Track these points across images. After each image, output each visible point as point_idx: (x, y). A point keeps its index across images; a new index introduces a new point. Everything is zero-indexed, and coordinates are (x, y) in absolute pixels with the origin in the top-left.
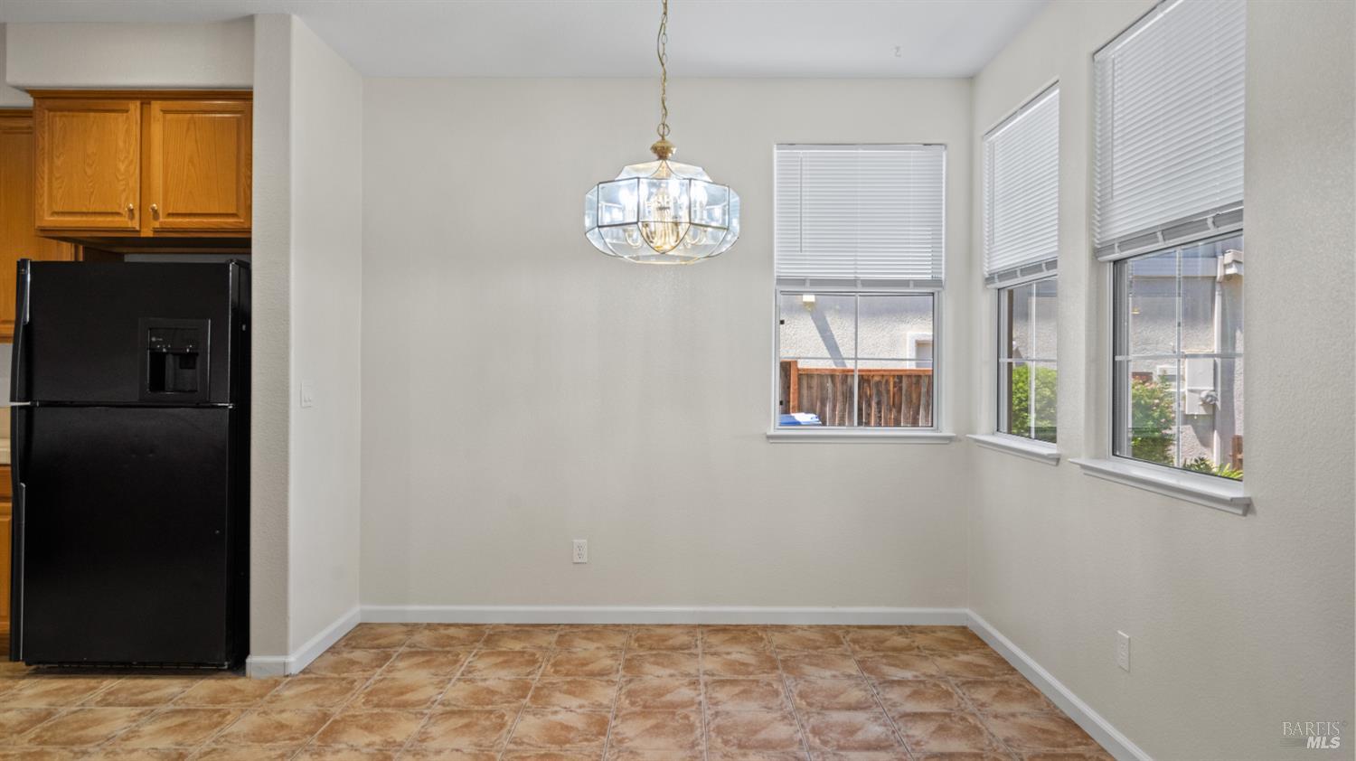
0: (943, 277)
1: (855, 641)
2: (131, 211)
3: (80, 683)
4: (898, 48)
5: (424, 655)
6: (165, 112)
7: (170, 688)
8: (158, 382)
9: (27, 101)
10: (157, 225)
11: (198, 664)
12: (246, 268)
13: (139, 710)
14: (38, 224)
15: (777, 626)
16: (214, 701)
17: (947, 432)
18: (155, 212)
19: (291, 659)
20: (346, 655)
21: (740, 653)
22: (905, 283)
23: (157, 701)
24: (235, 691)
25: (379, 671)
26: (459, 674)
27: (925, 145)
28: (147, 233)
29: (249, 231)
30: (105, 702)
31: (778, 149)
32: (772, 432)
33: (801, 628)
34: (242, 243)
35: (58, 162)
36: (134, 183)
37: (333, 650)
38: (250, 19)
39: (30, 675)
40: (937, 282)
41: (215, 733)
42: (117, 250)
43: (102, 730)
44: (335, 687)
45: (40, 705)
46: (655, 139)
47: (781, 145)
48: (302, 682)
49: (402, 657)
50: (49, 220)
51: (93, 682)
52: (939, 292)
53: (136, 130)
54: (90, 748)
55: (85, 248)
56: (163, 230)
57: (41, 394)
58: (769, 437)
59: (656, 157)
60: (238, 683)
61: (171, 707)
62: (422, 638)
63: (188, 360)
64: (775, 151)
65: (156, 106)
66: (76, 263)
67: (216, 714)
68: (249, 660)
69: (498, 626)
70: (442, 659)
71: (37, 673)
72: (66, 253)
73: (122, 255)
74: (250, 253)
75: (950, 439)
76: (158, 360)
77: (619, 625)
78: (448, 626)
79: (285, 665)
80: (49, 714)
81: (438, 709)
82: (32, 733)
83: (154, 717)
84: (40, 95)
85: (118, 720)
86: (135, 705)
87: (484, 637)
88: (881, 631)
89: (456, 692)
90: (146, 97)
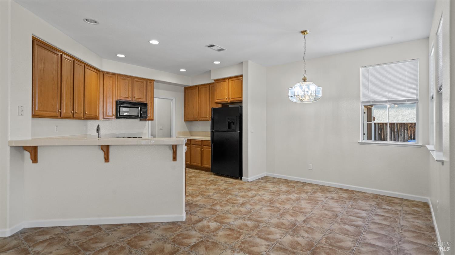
0: (418, 98)
1: (382, 199)
2: (227, 98)
3: (219, 177)
4: (392, 37)
5: (273, 183)
6: (231, 81)
7: (231, 180)
8: (229, 128)
9: (213, 81)
10: (230, 100)
11: (236, 177)
12: (241, 107)
13: (225, 182)
14: (215, 102)
15: (361, 192)
16: (236, 183)
17: (420, 144)
18: (230, 98)
19: (249, 179)
20: (260, 180)
21: (345, 195)
22: (404, 101)
23: (228, 181)
24: (239, 182)
25: (264, 184)
26: (277, 187)
27: (411, 60)
28: (229, 102)
29: (242, 100)
30: (221, 180)
31: (362, 68)
32: (360, 141)
33: (368, 194)
34: (241, 102)
35: (217, 91)
36: (227, 93)
37: (258, 179)
38: (242, 63)
39: (214, 175)
40: (417, 100)
41: (233, 187)
42: (228, 104)
43: (219, 183)
44: (255, 185)
45: (213, 179)
46: (303, 77)
47: (362, 67)
48: (250, 183)
49: (269, 182)
50: (216, 101)
51: (221, 177)
52: (418, 102)
53: (227, 84)
54: (216, 185)
55: (222, 105)
56: (231, 101)
57: (215, 129)
58: (359, 143)
59: (303, 81)
60: (240, 181)
61: (229, 182)
62: (275, 180)
63: (234, 124)
64: (361, 69)
65: (230, 80)
66: (221, 108)
67: (235, 184)
68: (243, 178)
69: (291, 181)
70: (276, 184)
71: (215, 175)
72: (219, 106)
73: (228, 105)
74: (242, 104)
75: (421, 146)
76: (229, 124)
77: (319, 185)
78: (282, 179)
79: (248, 179)
80: (213, 180)
81: (270, 191)
82: (211, 182)
83: (226, 183)
84: (215, 80)
85: (222, 182)
86: (224, 181)
87: (287, 182)
88: (393, 198)
89: (275, 189)
90: (228, 78)
